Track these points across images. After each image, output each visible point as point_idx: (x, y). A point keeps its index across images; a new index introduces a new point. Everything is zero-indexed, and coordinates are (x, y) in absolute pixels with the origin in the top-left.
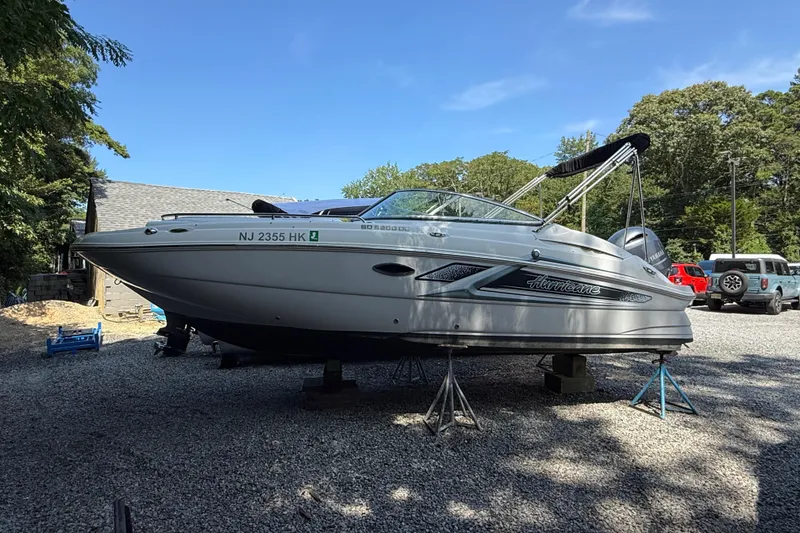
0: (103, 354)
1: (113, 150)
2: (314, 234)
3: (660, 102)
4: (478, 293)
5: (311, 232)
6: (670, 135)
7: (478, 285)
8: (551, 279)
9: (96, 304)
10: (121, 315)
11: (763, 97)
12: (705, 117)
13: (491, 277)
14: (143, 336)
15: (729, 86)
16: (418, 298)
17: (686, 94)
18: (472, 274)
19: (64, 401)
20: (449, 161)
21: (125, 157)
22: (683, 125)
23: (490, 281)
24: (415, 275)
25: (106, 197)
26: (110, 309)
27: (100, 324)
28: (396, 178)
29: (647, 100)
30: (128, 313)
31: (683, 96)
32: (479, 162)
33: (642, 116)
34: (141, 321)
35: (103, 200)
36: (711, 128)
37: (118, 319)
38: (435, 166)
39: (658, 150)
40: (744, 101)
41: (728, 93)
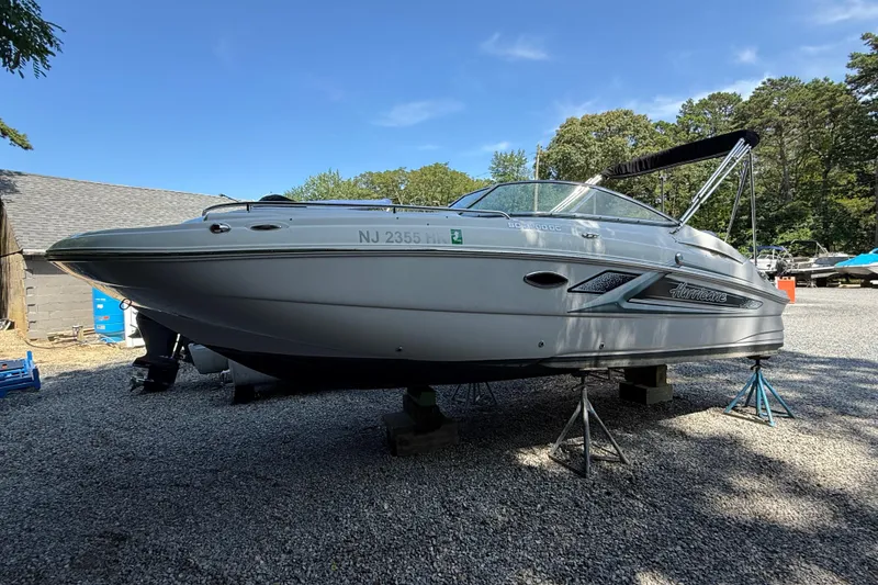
0: (48, 394)
1: (8, 139)
2: (456, 233)
3: (582, 124)
4: (625, 305)
5: (453, 231)
6: (591, 154)
7: (627, 297)
8: (690, 287)
9: (12, 327)
10: (51, 339)
11: (657, 125)
12: (618, 140)
13: (640, 286)
14: (95, 365)
15: (636, 114)
16: (568, 315)
17: (603, 119)
18: (623, 283)
19: (22, 476)
20: (392, 170)
21: (26, 148)
22: (601, 146)
23: (639, 291)
24: (568, 286)
25: (17, 192)
26: (34, 332)
27: (29, 354)
28: (338, 186)
29: (571, 122)
30: (62, 336)
31: (600, 120)
32: (423, 171)
33: (568, 136)
34: (81, 344)
35: (13, 197)
36: (623, 150)
37: (48, 344)
38: (379, 175)
39: (580, 167)
40: (646, 127)
41: (635, 120)
